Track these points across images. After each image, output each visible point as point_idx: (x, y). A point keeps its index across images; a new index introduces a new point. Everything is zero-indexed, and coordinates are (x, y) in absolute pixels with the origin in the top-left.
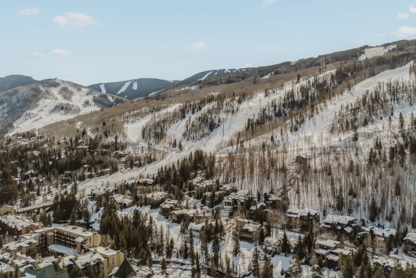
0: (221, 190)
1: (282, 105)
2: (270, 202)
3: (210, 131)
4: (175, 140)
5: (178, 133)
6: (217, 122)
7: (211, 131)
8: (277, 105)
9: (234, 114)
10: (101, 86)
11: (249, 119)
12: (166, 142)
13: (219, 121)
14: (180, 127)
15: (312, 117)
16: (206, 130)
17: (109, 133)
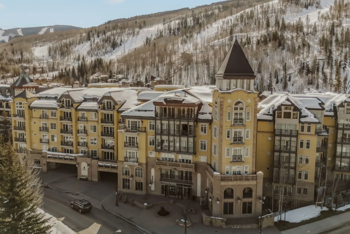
0: (114, 78)
1: (176, 29)
2: (155, 81)
3: (112, 49)
4: (79, 55)
5: (83, 51)
6: (119, 42)
7: (114, 49)
8: (172, 28)
9: (135, 36)
10: (18, 30)
11: (147, 38)
12: (71, 59)
13: (121, 41)
14: (85, 47)
15: (199, 33)
16: (109, 48)
17: (17, 53)
